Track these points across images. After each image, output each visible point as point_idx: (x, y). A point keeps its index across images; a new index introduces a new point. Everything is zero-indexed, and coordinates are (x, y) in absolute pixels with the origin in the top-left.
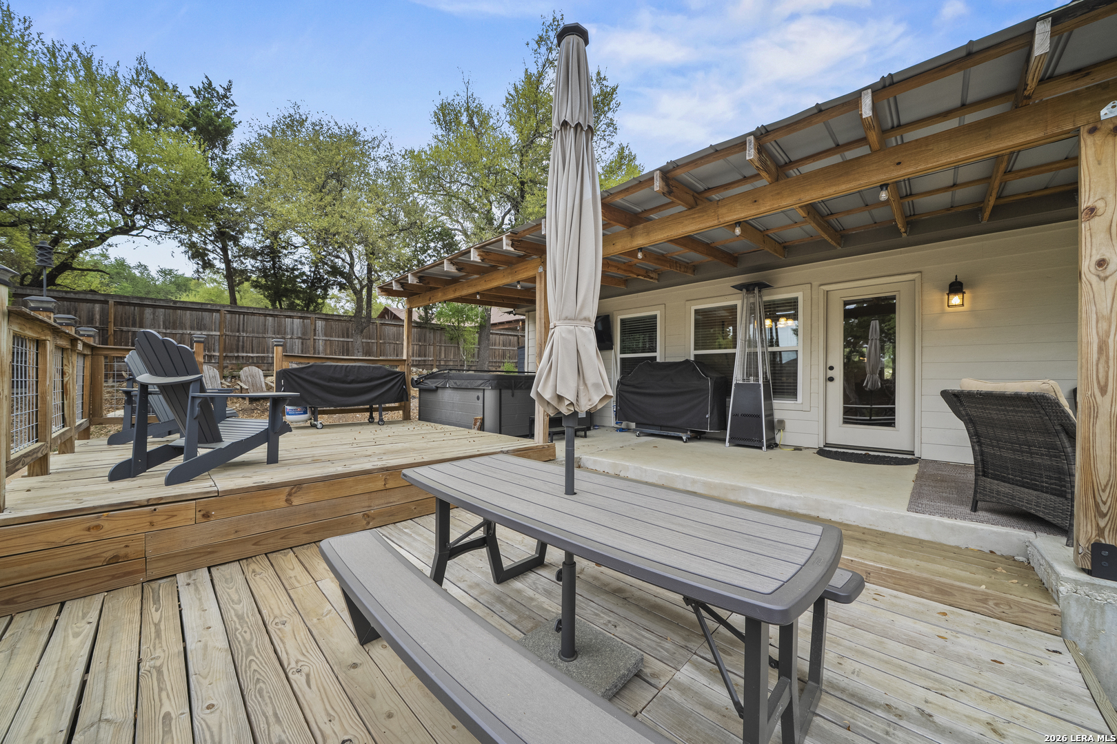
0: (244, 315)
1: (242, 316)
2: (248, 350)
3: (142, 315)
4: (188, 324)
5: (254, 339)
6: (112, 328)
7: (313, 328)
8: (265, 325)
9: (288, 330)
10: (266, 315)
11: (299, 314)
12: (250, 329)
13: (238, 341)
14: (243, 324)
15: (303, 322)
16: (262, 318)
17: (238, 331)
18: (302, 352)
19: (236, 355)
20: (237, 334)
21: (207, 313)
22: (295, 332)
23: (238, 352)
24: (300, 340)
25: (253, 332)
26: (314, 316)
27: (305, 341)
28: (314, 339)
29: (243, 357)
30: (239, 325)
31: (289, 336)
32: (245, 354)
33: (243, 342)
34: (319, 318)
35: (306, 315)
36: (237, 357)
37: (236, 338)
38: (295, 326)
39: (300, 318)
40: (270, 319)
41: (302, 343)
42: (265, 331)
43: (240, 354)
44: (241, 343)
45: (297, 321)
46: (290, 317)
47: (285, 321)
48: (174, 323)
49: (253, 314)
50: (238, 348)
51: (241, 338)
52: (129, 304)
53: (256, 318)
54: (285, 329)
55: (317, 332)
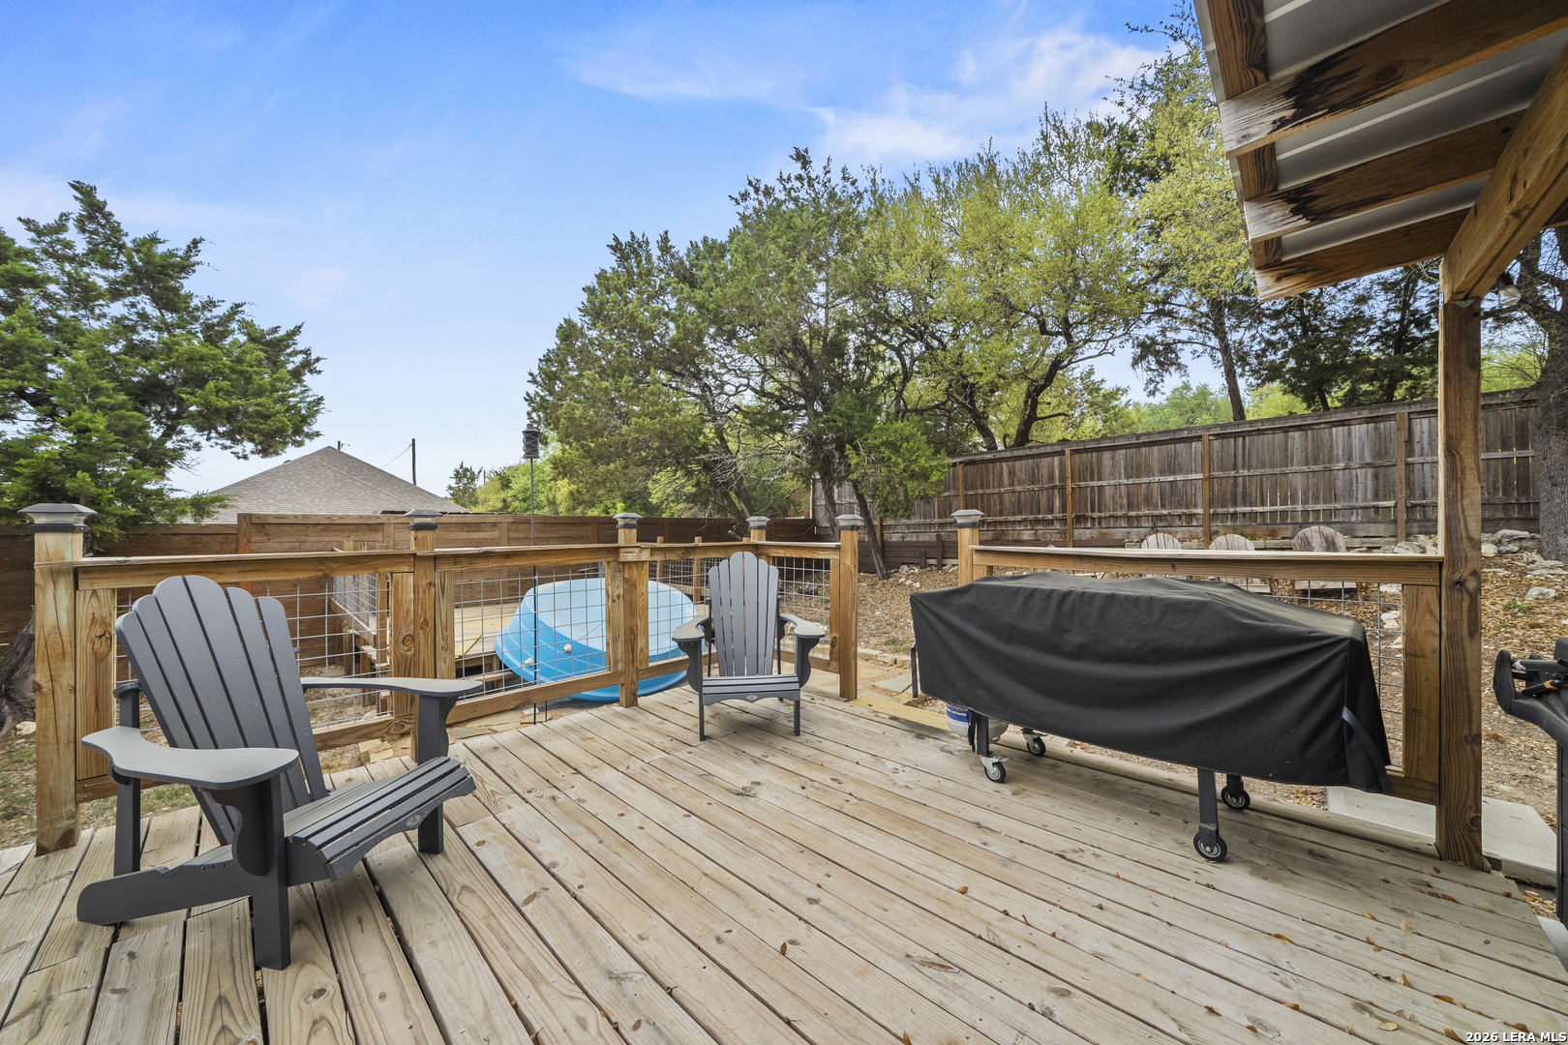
0: (1244, 437)
1: (1241, 439)
2: (1253, 500)
3: (1100, 461)
4: (1156, 466)
5: (1265, 478)
6: (1069, 485)
7: (1404, 436)
8: (1286, 449)
9: (1339, 451)
10: (1286, 430)
11: (1366, 414)
12: (1254, 462)
13: (1235, 485)
14: (1244, 453)
15: (1376, 428)
16: (1280, 436)
17: (1235, 468)
18: (1376, 496)
19: (1231, 510)
20: (1233, 473)
21: (1182, 445)
22: (1356, 453)
23: (1235, 504)
24: (1370, 471)
25: (1263, 466)
26: (1405, 411)
27: (1382, 471)
28: (1407, 464)
29: (1244, 514)
30: (1235, 457)
31: (1342, 465)
32: (1247, 509)
33: (1244, 487)
34: (1419, 413)
35: (1382, 412)
36: (1234, 515)
37: (1231, 481)
38: (1356, 442)
39: (1368, 420)
40: (1297, 435)
41: (1376, 477)
42: (1287, 460)
43: (1239, 509)
44: (1240, 490)
45: (1359, 431)
46: (1341, 423)
47: (1331, 434)
48: (1138, 468)
49: (1260, 432)
50: (1236, 498)
51: (1241, 479)
52: (1086, 450)
53: (1267, 438)
54: (1331, 451)
55: (1417, 447)
